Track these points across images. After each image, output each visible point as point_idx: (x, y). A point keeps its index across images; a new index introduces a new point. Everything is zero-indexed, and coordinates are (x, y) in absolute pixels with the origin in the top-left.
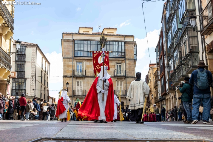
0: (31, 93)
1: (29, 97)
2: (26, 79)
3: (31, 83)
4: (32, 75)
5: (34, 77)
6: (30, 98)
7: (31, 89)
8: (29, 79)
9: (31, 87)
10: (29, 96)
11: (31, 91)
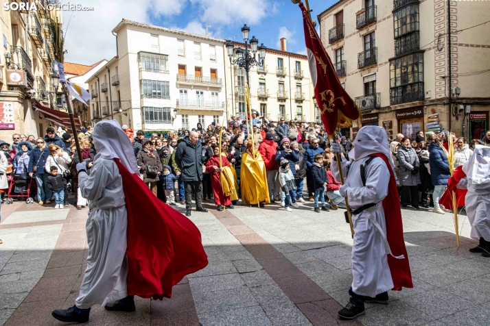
0: (437, 90)
1: (433, 101)
2: (423, 52)
3: (437, 58)
4: (437, 35)
5: (444, 40)
6: (436, 105)
7: (437, 78)
8: (430, 49)
9: (437, 71)
10: (433, 98)
11: (437, 84)
